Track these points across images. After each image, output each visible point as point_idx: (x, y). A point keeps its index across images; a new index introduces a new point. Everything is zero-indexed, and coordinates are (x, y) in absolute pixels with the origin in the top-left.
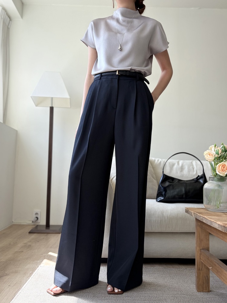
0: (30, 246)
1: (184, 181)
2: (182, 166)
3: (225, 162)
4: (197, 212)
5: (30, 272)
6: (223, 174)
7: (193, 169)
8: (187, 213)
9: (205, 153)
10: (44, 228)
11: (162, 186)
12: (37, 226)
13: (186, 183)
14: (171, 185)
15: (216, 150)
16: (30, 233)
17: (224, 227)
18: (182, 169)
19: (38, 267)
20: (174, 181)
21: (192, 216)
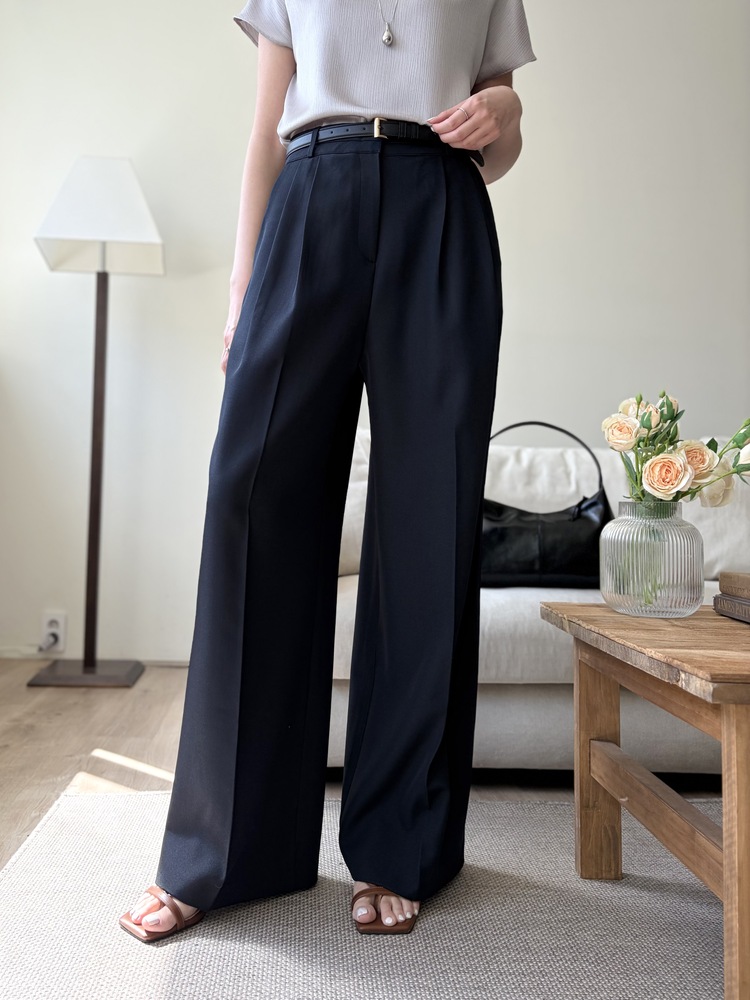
0: (31, 727)
1: (537, 515)
2: (531, 465)
3: (671, 452)
4: (579, 618)
5: (33, 815)
6: (664, 493)
7: (568, 474)
8: (545, 622)
9: (607, 422)
10: (79, 671)
12: (55, 663)
13: (543, 522)
14: (494, 531)
15: (641, 413)
16: (32, 685)
17: (669, 665)
18: (530, 475)
19: (58, 797)
20: (503, 517)
21: (563, 629)
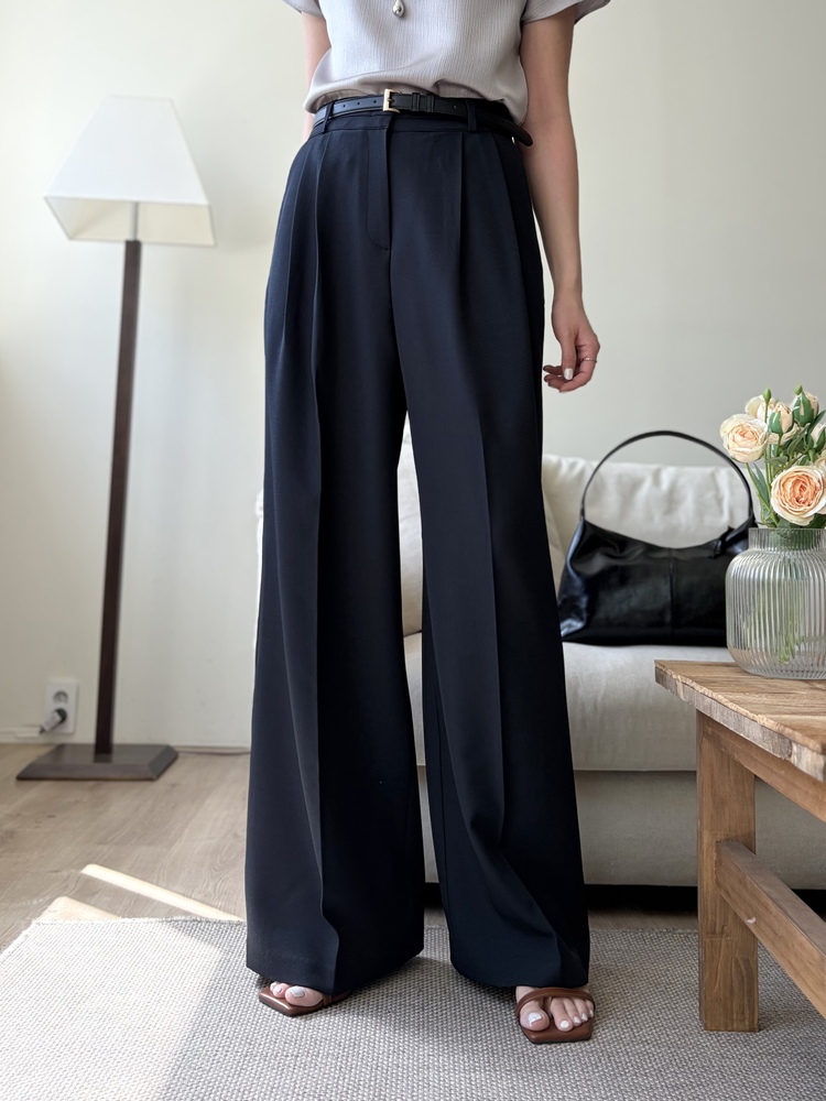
1: (670, 550)
2: (673, 490)
4: (693, 679)
6: (799, 516)
7: (719, 501)
11: (578, 574)
13: (676, 559)
14: (614, 569)
15: (770, 412)
17: (781, 735)
18: (670, 501)
20: (627, 552)
